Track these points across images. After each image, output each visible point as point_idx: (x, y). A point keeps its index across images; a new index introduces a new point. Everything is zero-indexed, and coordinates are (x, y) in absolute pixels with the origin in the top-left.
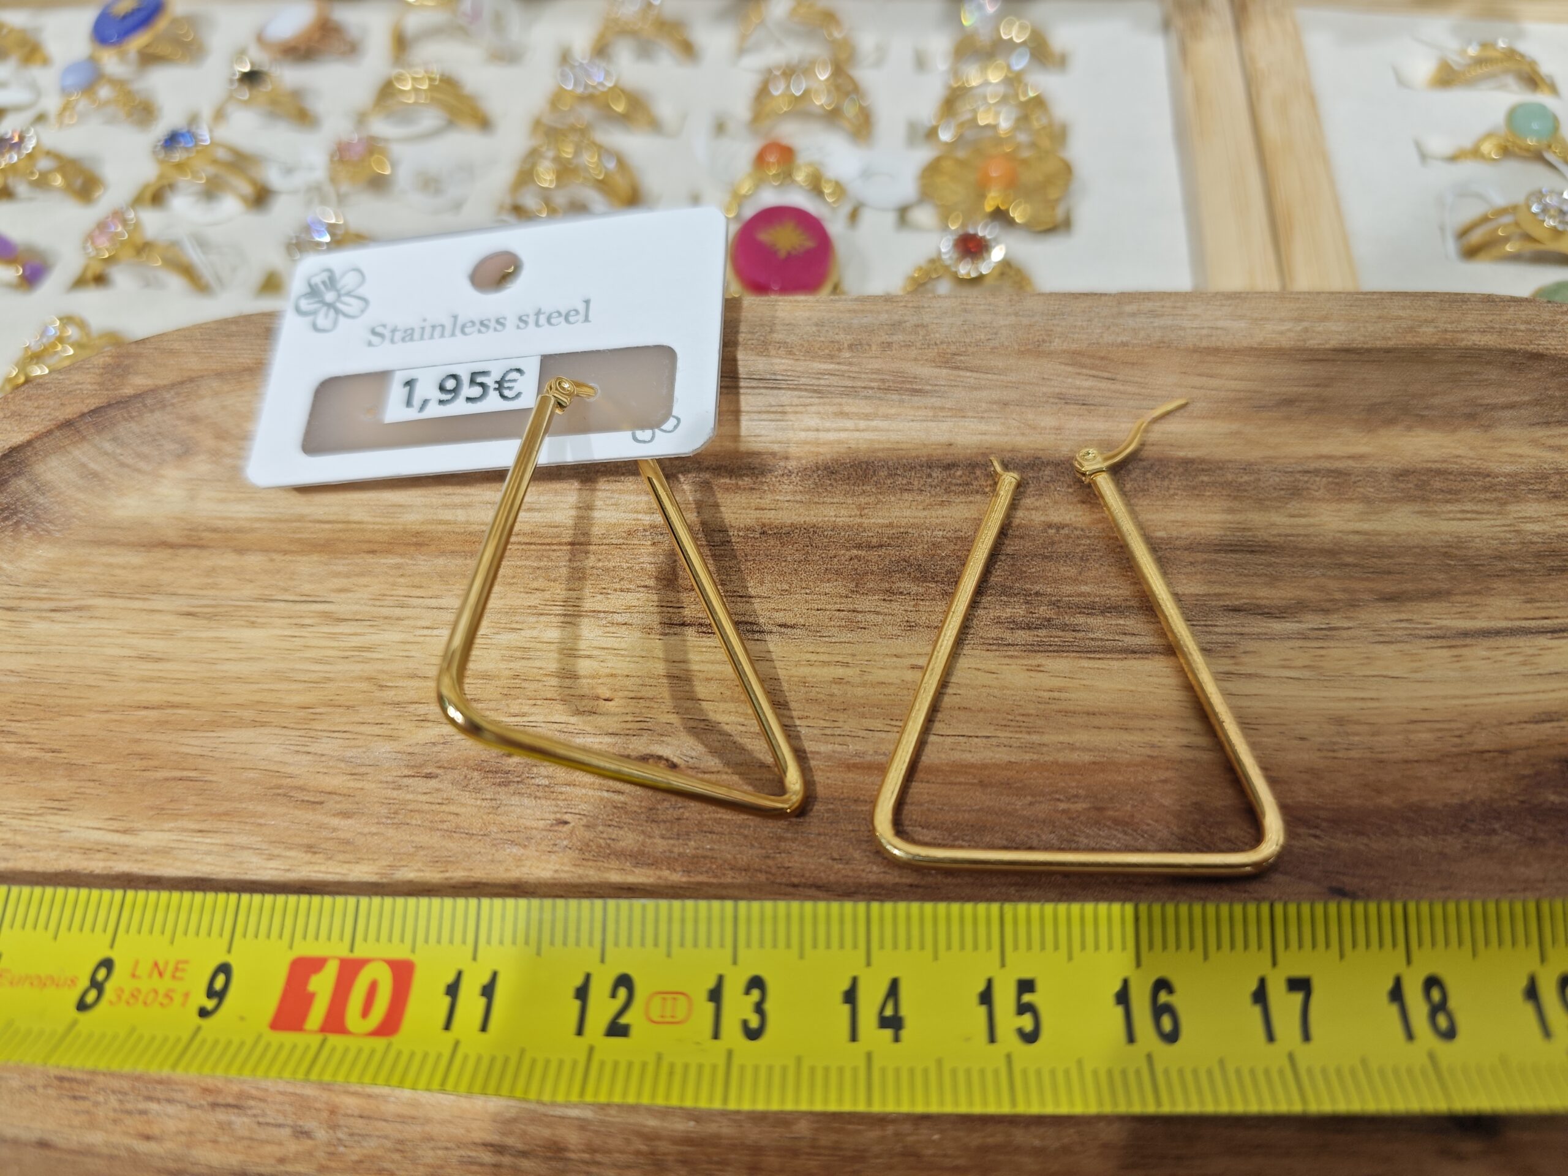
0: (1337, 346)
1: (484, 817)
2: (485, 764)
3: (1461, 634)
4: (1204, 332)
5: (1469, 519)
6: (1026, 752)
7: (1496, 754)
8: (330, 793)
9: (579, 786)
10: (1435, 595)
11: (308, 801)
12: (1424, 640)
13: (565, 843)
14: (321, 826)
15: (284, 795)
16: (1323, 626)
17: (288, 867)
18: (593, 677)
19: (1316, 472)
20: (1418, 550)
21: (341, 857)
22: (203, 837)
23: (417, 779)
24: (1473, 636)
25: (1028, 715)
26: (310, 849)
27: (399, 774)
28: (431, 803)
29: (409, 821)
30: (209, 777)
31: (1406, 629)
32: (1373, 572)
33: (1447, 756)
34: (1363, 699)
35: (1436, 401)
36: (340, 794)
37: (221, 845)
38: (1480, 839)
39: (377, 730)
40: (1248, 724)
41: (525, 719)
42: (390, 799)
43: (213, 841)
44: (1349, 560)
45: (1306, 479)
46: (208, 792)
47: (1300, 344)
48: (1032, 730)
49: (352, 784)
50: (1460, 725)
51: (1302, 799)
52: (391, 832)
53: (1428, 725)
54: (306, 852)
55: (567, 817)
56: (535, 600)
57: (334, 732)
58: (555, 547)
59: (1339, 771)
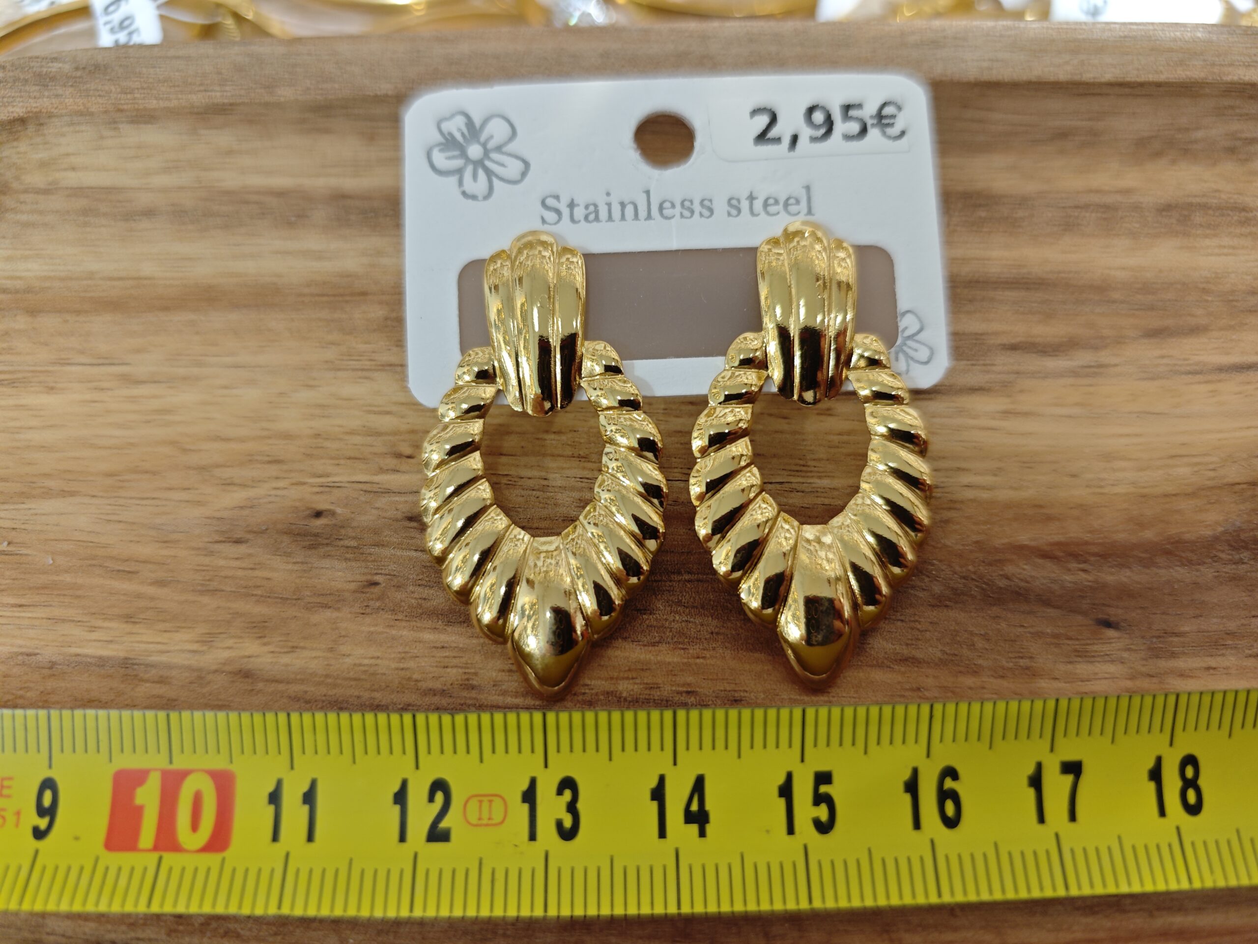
0: (1113, 80)
1: (297, 581)
2: (294, 527)
3: (1216, 370)
4: (985, 64)
5: (1226, 255)
6: (817, 497)
7: (1245, 486)
8: (144, 562)
9: (387, 546)
10: (1195, 330)
11: (124, 571)
12: (1183, 376)
13: (378, 604)
14: (139, 596)
15: (100, 566)
16: (1093, 364)
17: (110, 639)
18: (395, 433)
19: (1086, 207)
20: (1179, 286)
21: (161, 626)
22: (24, 612)
23: (227, 545)
24: (1226, 371)
25: (820, 460)
26: (128, 618)
27: (210, 540)
28: (244, 569)
29: (224, 588)
30: (24, 551)
31: (1168, 365)
32: (1137, 310)
33: (1203, 489)
34: (1128, 435)
35: (1200, 134)
36: (154, 563)
37: (43, 618)
38: (1229, 569)
39: (184, 495)
40: (1024, 462)
41: (330, 479)
42: (202, 565)
43: (34, 615)
44: (1116, 295)
45: (1076, 214)
46: (24, 565)
47: (1077, 78)
48: (823, 474)
49: (165, 552)
50: (1215, 459)
51: (1072, 535)
52: (205, 599)
53: (1185, 460)
54: (127, 622)
55: (378, 578)
56: (330, 354)
57: (143, 499)
58: (348, 298)
59: (1105, 506)
